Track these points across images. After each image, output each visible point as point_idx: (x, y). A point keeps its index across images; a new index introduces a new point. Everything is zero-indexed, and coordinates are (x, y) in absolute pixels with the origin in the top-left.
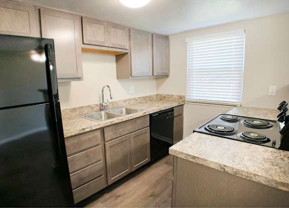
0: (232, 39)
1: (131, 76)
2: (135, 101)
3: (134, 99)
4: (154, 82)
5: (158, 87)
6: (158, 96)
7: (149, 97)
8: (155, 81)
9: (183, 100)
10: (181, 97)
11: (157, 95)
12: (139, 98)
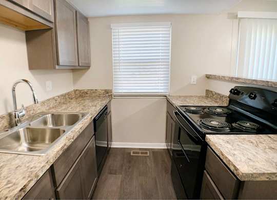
0: (159, 31)
1: (58, 64)
2: (54, 102)
3: (54, 98)
4: (70, 75)
5: (75, 81)
6: (77, 92)
7: (68, 94)
8: (72, 74)
9: (109, 94)
10: (107, 92)
11: (75, 91)
12: (59, 97)
